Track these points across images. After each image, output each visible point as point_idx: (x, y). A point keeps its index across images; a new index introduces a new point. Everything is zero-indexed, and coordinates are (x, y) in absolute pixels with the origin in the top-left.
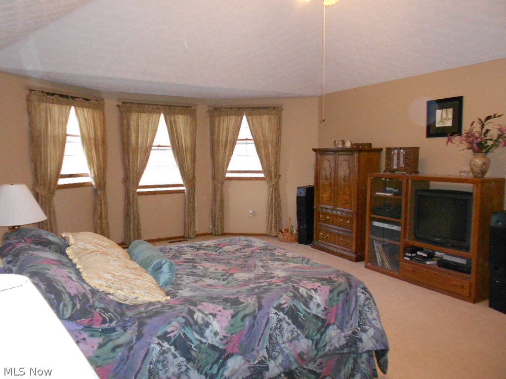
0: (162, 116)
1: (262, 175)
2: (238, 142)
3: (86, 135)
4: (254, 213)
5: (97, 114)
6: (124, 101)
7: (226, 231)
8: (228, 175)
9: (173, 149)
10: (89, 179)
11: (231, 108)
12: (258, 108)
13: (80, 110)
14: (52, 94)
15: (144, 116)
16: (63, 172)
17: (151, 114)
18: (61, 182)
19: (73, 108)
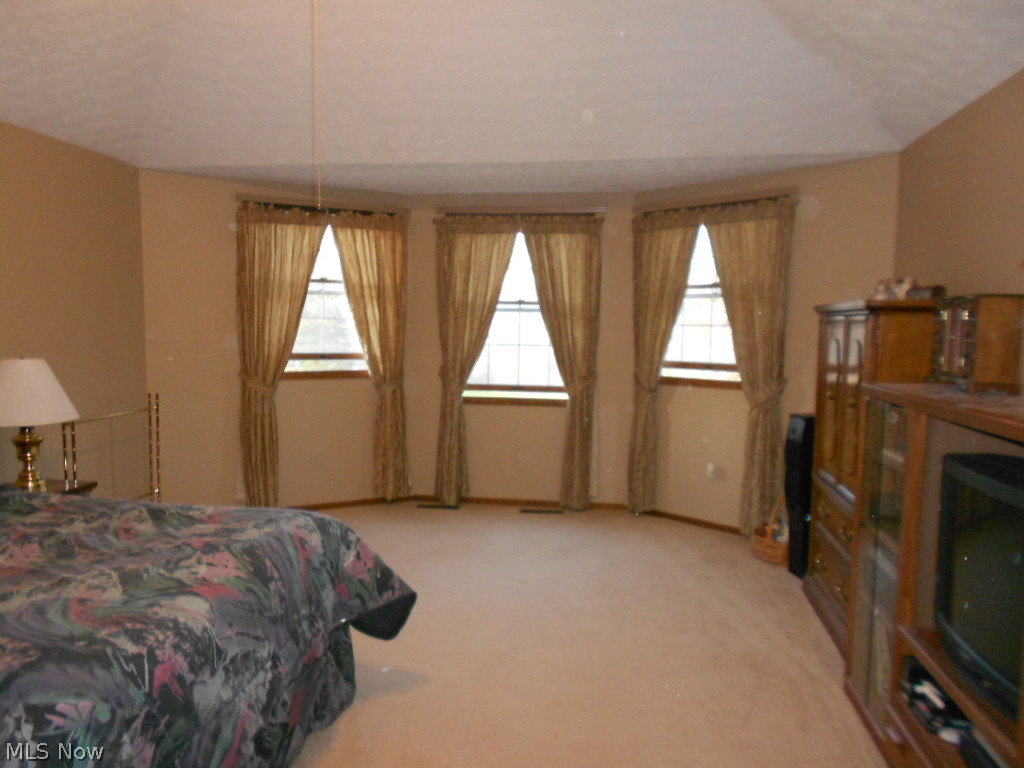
0: (520, 238)
1: (734, 377)
2: (689, 292)
3: (355, 278)
4: (720, 473)
5: (385, 240)
6: (450, 212)
7: (660, 507)
8: (666, 372)
9: (543, 310)
10: (361, 365)
11: (676, 210)
12: (735, 204)
13: (346, 235)
14: (288, 207)
15: (483, 240)
16: (297, 349)
17: (497, 235)
18: (293, 366)
19: (329, 230)
